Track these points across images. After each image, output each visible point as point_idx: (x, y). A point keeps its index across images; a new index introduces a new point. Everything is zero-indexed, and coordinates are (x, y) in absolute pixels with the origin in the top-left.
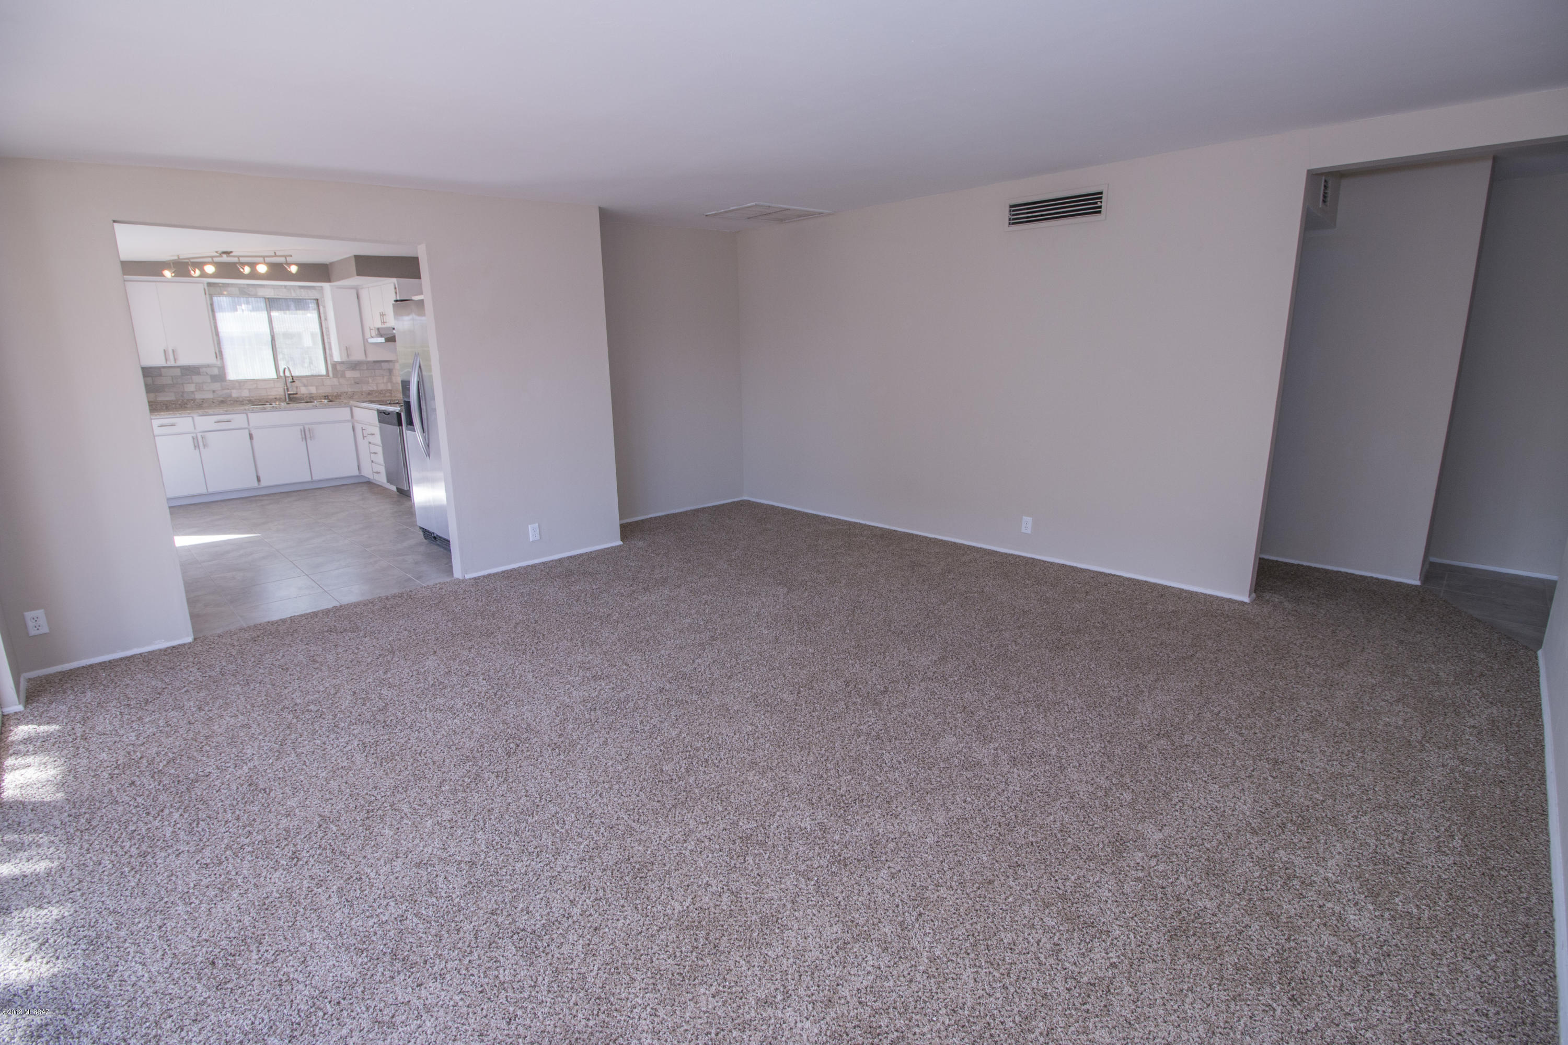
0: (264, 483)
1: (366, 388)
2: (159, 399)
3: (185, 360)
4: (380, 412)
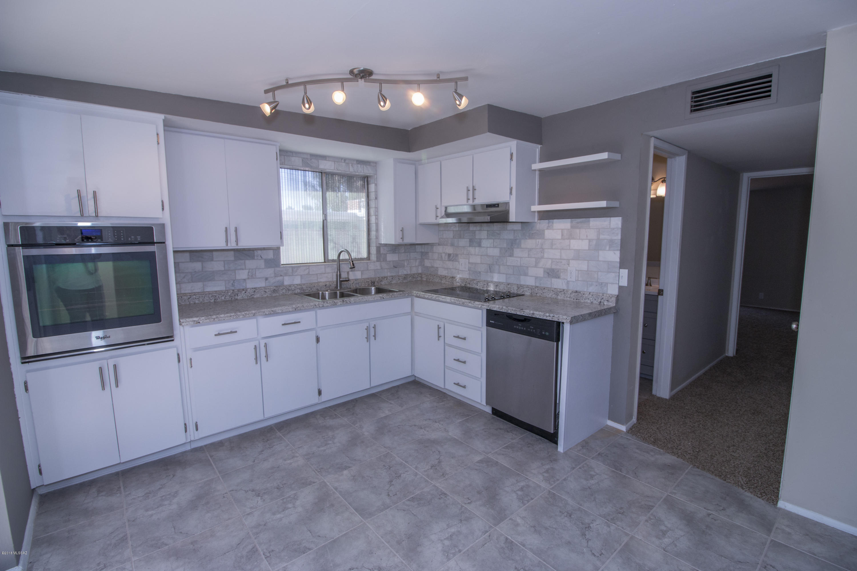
0: (325, 397)
1: (403, 272)
2: (208, 289)
4: (490, 312)
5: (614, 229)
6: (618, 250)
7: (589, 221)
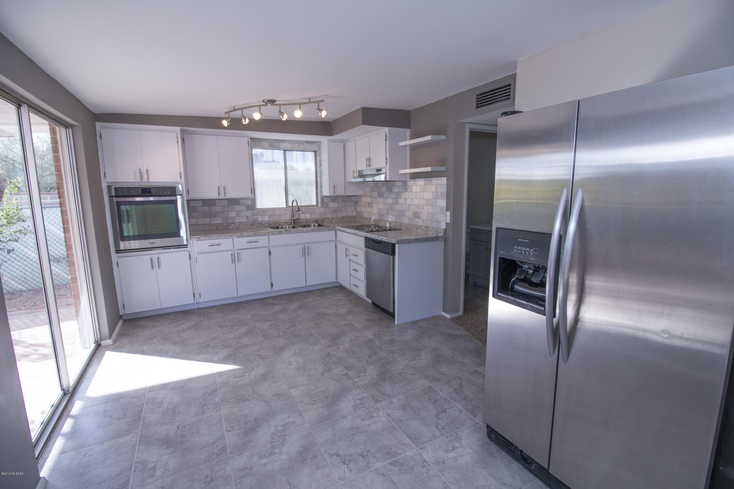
0: (275, 288)
1: (340, 215)
2: (212, 222)
3: (231, 195)
4: (367, 240)
5: (443, 185)
6: (445, 199)
7: (432, 180)
